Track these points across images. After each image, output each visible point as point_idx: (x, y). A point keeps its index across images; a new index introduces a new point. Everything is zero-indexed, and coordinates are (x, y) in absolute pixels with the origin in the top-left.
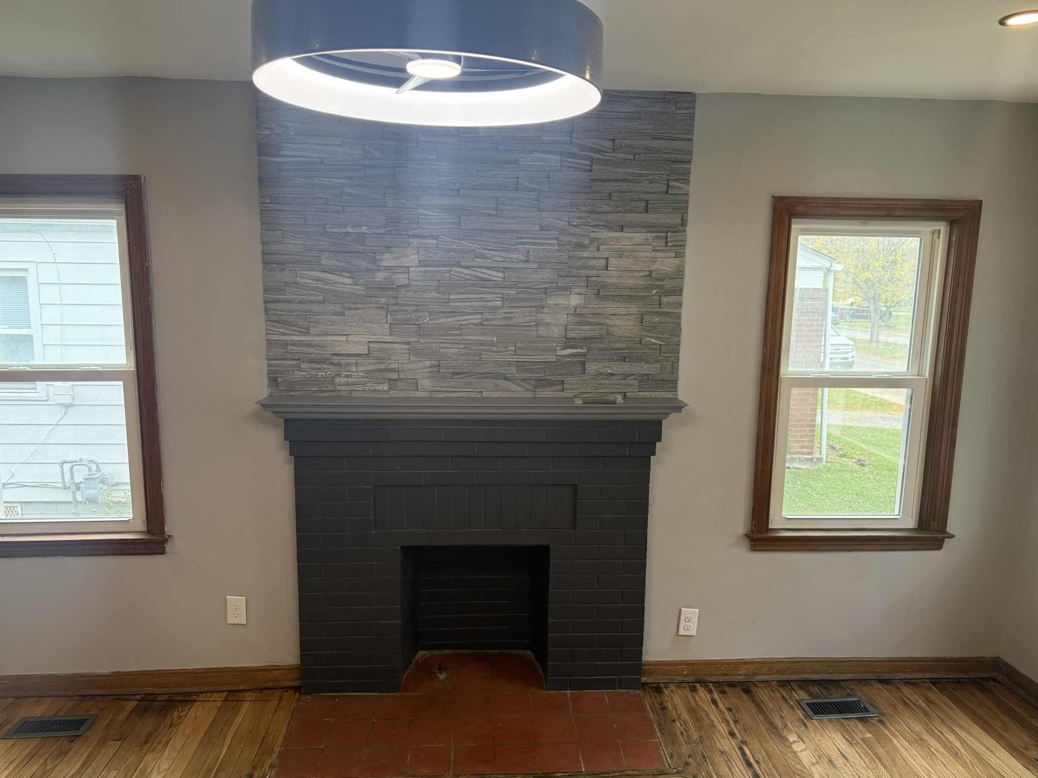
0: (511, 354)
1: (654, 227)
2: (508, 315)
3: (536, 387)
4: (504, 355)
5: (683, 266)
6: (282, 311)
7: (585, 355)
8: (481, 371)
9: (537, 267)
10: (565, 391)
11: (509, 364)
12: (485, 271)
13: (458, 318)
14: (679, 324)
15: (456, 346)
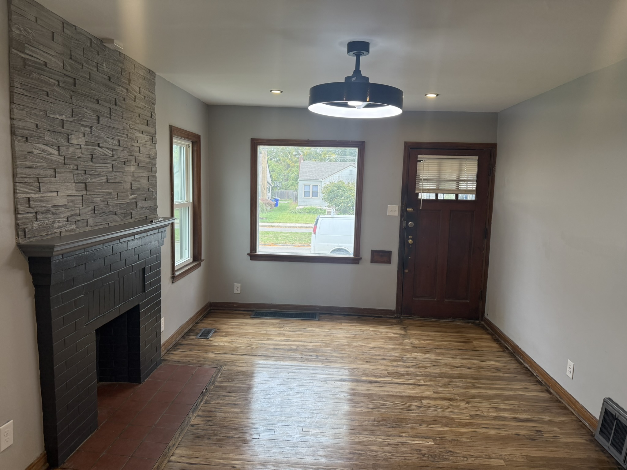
0: (116, 200)
1: (150, 133)
2: (115, 177)
3: (124, 217)
4: (114, 200)
5: (156, 153)
6: (25, 175)
7: (136, 198)
8: (108, 211)
9: (122, 149)
10: (132, 218)
11: (116, 205)
12: (107, 150)
13: (99, 179)
14: (156, 181)
15: (99, 196)
